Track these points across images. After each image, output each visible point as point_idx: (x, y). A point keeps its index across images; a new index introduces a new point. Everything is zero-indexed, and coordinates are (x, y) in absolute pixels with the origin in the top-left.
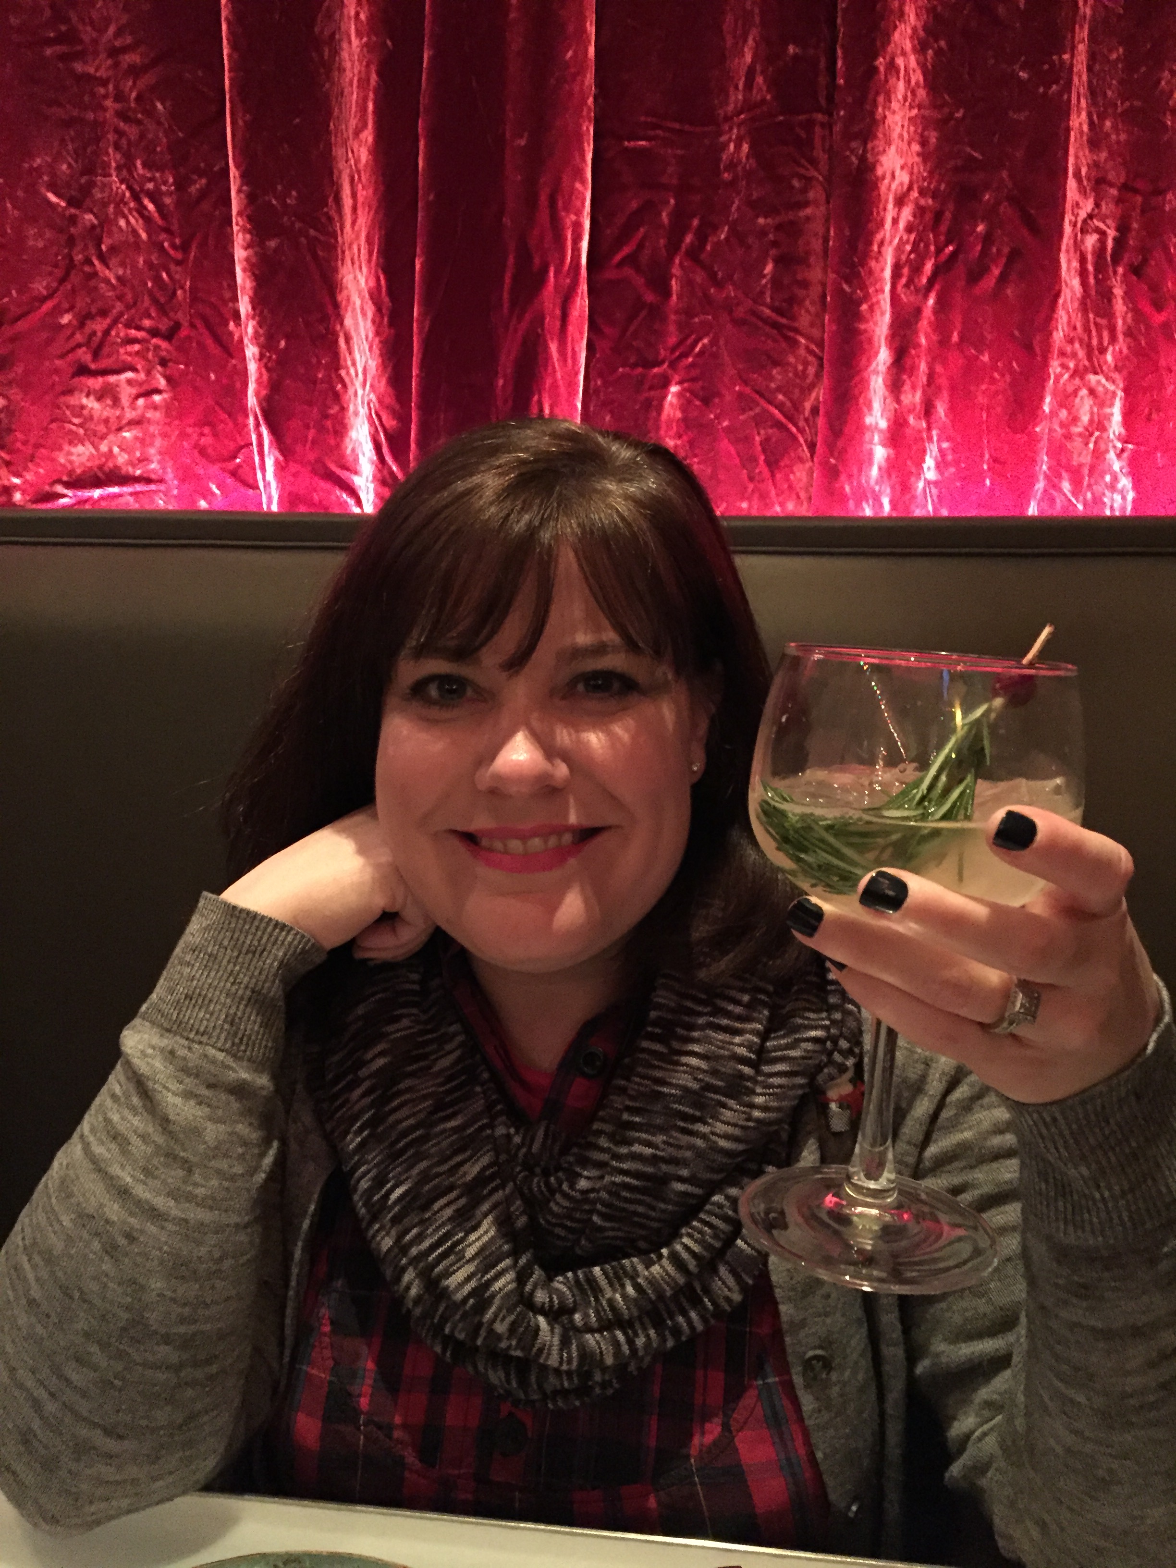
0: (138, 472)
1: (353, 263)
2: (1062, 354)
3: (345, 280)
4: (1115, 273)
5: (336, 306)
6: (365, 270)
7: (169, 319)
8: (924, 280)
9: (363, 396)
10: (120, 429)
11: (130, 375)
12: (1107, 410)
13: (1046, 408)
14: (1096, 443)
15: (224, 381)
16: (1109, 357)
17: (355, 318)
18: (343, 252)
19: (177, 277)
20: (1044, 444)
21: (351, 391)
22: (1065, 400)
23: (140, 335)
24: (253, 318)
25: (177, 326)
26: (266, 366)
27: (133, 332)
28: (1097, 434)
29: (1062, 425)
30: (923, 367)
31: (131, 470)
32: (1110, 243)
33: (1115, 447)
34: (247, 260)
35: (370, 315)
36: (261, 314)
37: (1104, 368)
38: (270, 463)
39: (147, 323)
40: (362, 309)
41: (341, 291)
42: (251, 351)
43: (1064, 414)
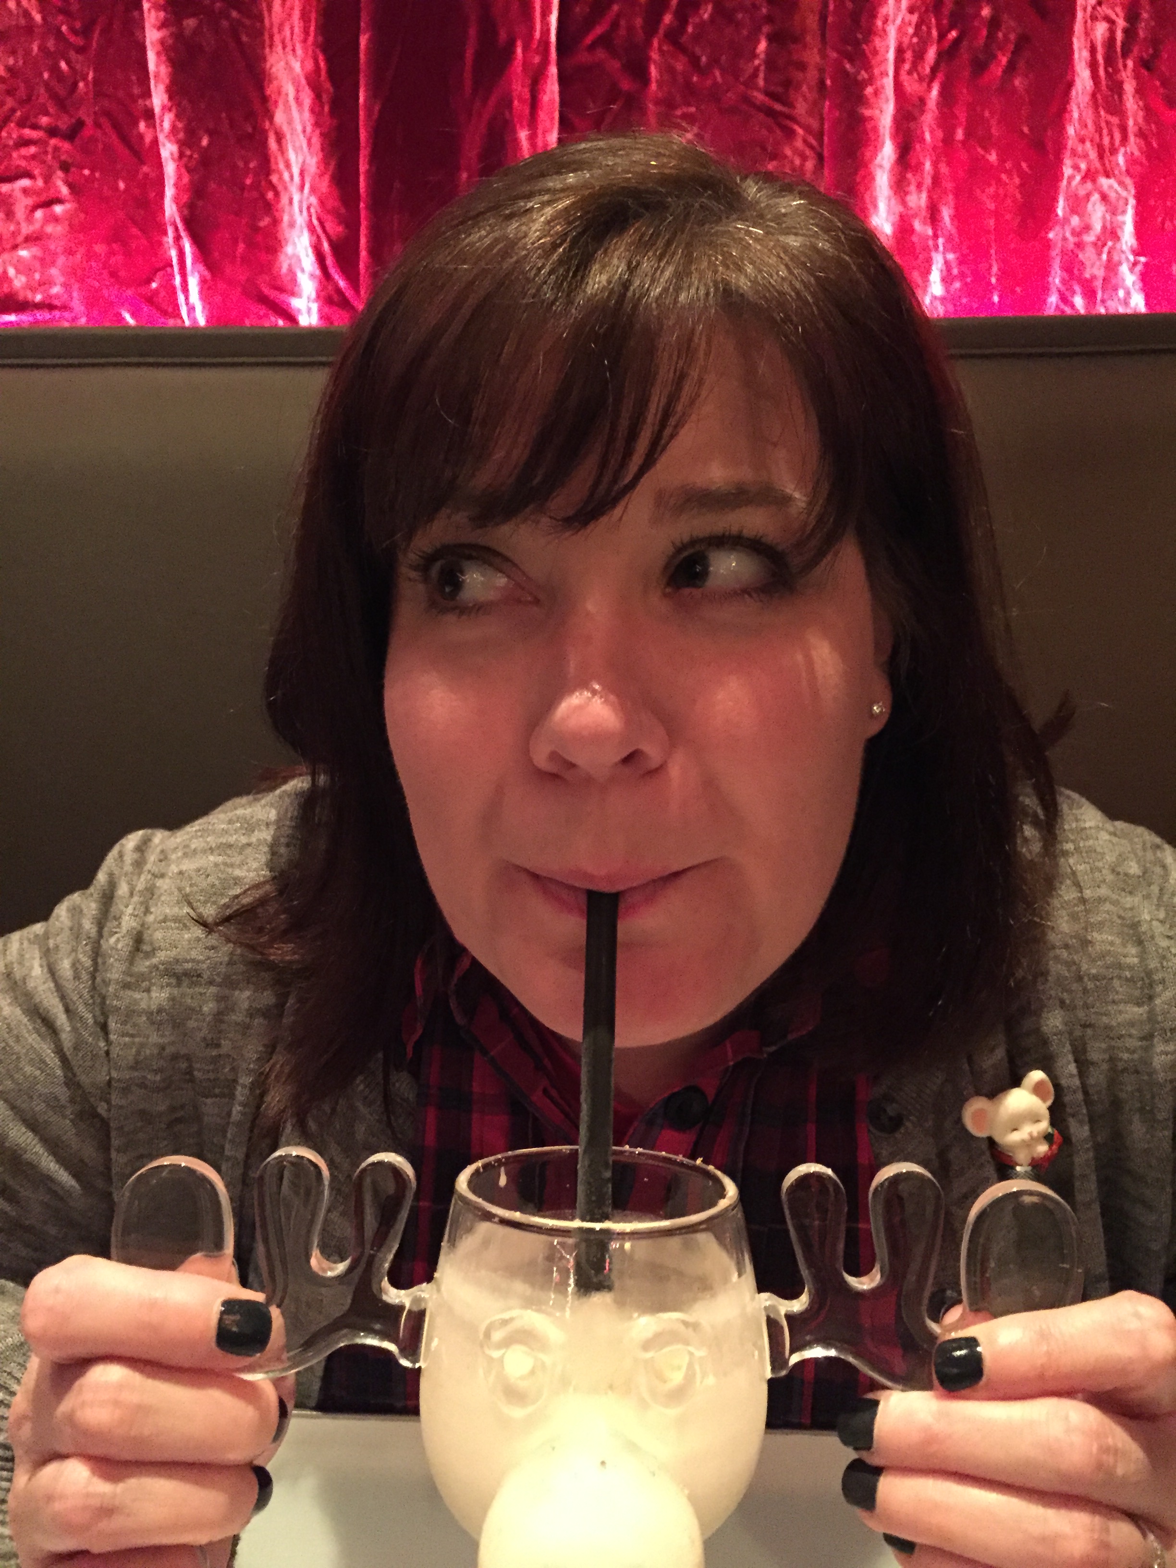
0: (38, 298)
1: (284, 48)
2: (1074, 153)
3: (274, 70)
4: (1125, 66)
5: (265, 99)
6: (299, 52)
7: (71, 116)
8: (928, 70)
9: (301, 202)
10: (15, 247)
11: (25, 182)
12: (1120, 218)
13: (1060, 212)
14: (1109, 253)
15: (137, 191)
16: (1121, 159)
17: (288, 109)
18: (271, 37)
19: (78, 67)
20: (1055, 253)
21: (284, 200)
22: (1077, 205)
23: (34, 134)
24: (170, 110)
25: (80, 124)
26: (186, 167)
27: (27, 132)
28: (1110, 244)
29: (1074, 233)
30: (928, 166)
31: (30, 296)
32: (1119, 36)
33: (1127, 259)
34: (162, 42)
35: (307, 101)
36: (178, 105)
37: (1116, 172)
38: (193, 283)
39: (44, 120)
40: (297, 99)
41: (270, 81)
42: (168, 150)
43: (1075, 221)
